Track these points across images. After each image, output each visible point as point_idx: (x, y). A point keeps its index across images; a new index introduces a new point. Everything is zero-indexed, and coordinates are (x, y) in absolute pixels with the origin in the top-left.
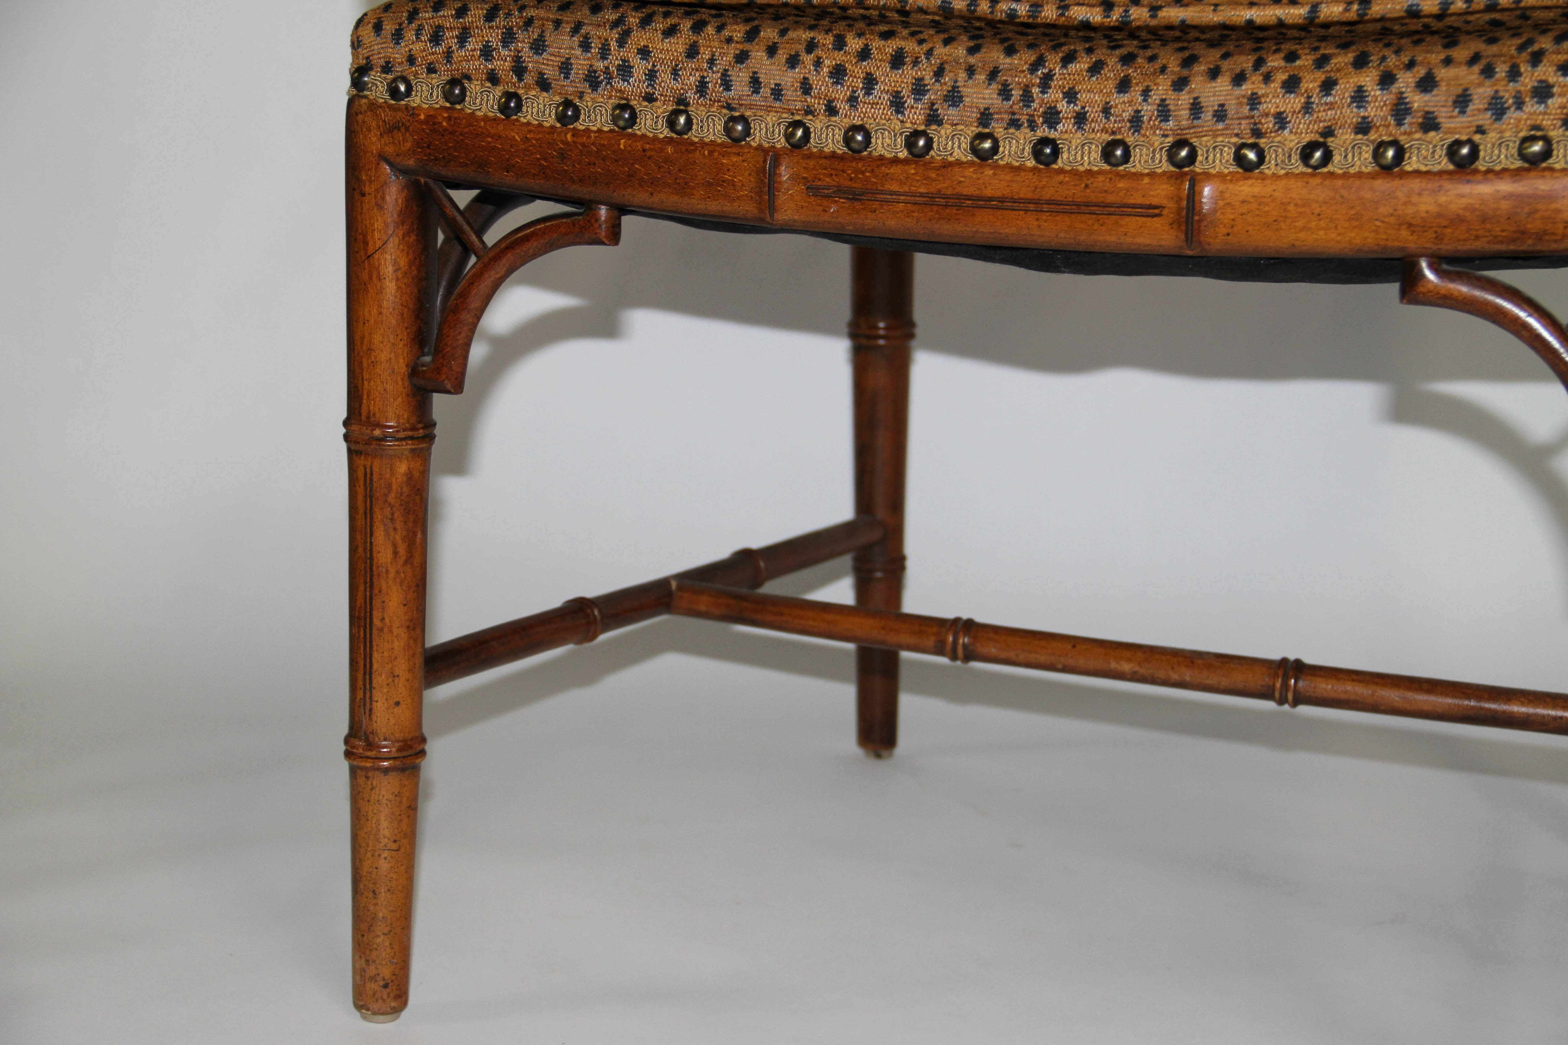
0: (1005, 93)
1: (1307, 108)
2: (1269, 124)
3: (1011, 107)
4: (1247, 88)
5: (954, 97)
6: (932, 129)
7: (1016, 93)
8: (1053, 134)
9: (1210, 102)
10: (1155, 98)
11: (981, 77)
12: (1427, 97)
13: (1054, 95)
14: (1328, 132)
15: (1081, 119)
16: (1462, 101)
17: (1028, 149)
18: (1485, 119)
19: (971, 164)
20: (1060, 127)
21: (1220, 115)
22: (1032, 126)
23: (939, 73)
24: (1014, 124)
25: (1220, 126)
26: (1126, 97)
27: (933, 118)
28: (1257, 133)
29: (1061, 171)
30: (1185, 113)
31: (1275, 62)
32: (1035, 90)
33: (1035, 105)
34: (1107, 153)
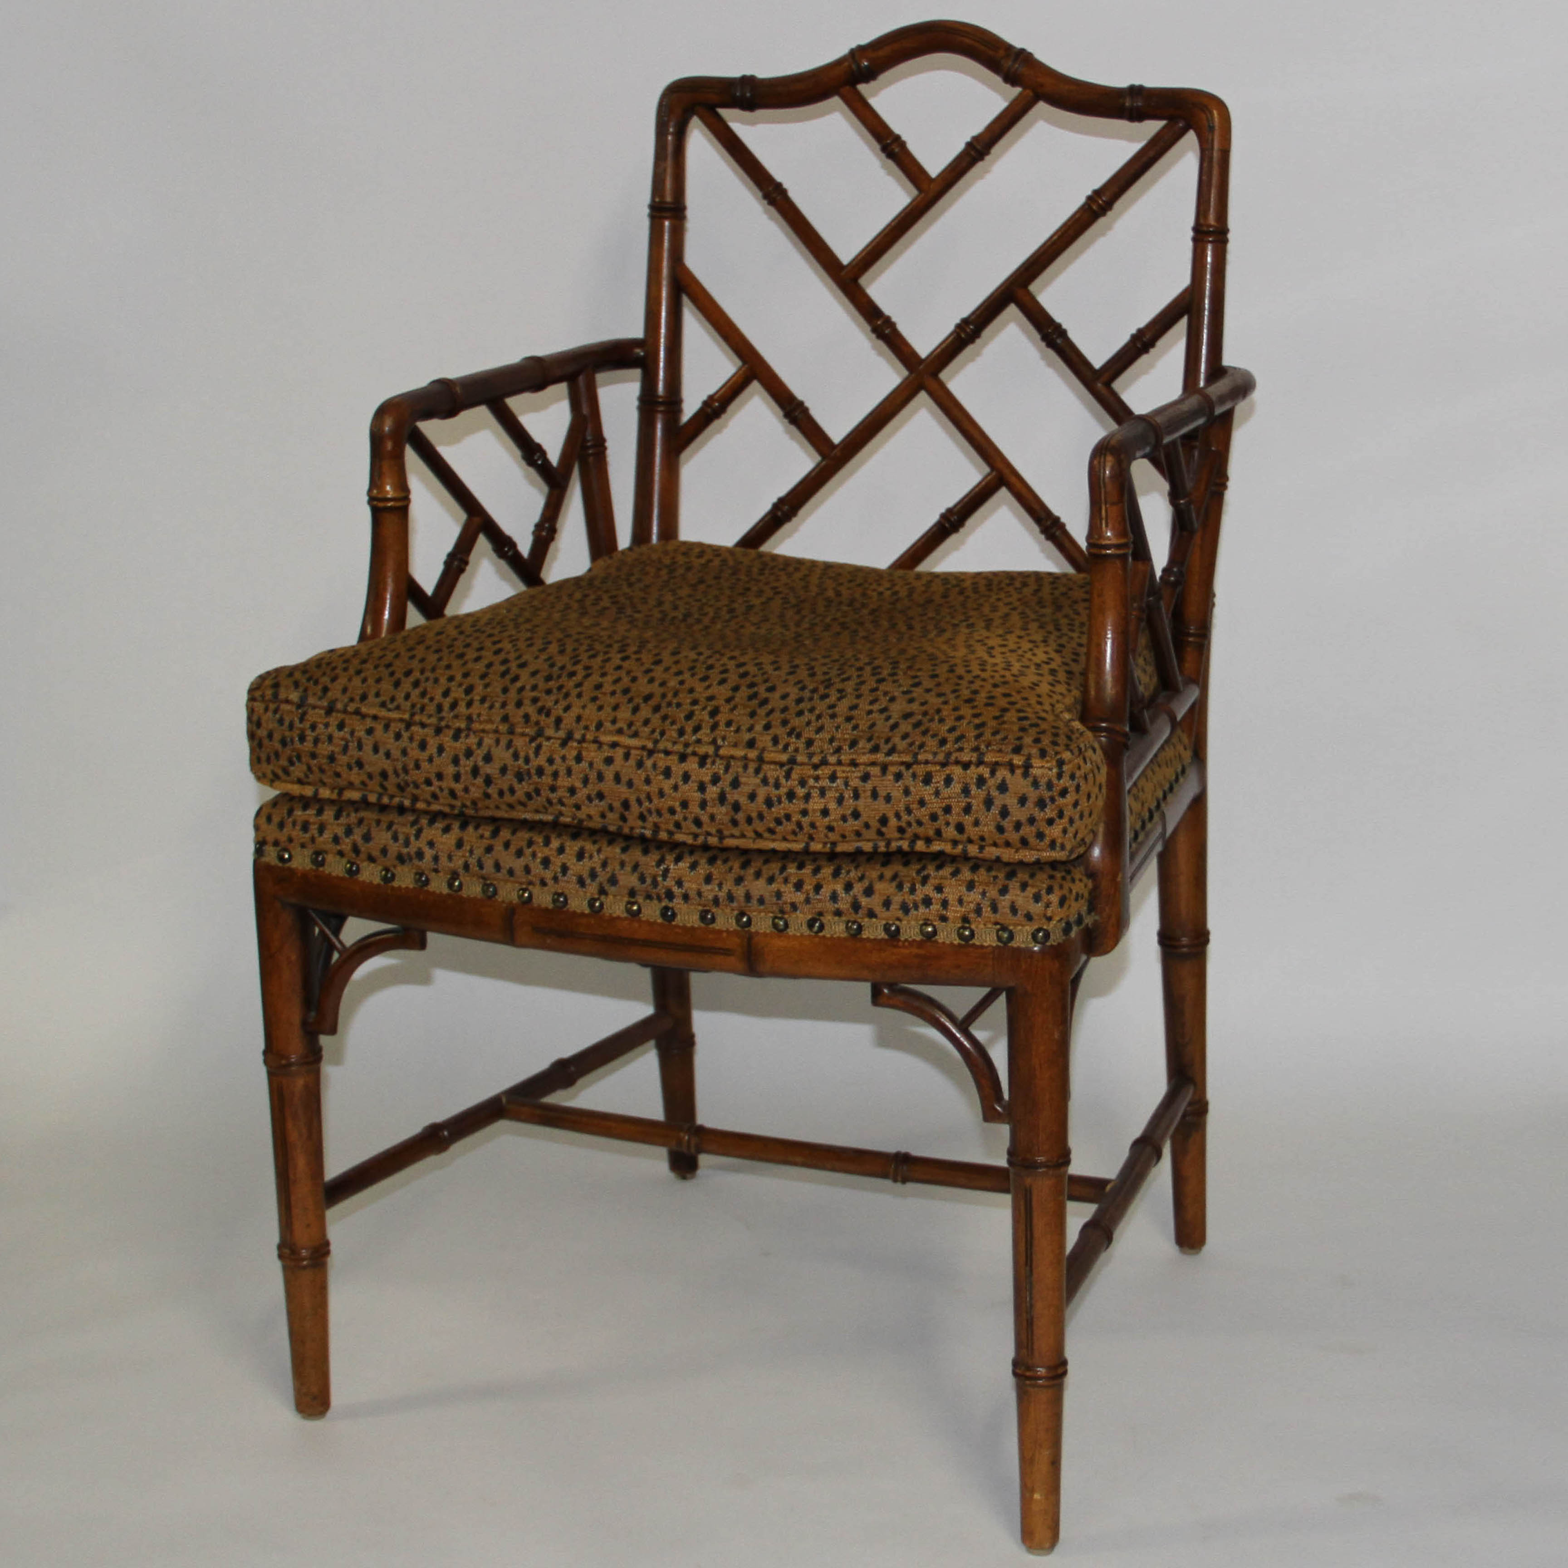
0: (642, 879)
1: (808, 901)
2: (788, 908)
3: (646, 888)
4: (774, 886)
5: (613, 881)
6: (603, 898)
7: (649, 881)
8: (671, 905)
9: (755, 894)
10: (725, 889)
11: (628, 868)
12: (868, 899)
13: (670, 883)
14: (821, 914)
15: (686, 897)
16: (887, 904)
17: (658, 913)
18: (900, 914)
19: (626, 919)
20: (675, 900)
21: (761, 901)
22: (660, 899)
23: (604, 864)
24: (649, 897)
25: (762, 907)
26: (709, 887)
27: (602, 892)
28: (782, 912)
29: (677, 926)
30: (742, 899)
31: (792, 870)
32: (660, 879)
33: (659, 888)
34: (703, 918)
